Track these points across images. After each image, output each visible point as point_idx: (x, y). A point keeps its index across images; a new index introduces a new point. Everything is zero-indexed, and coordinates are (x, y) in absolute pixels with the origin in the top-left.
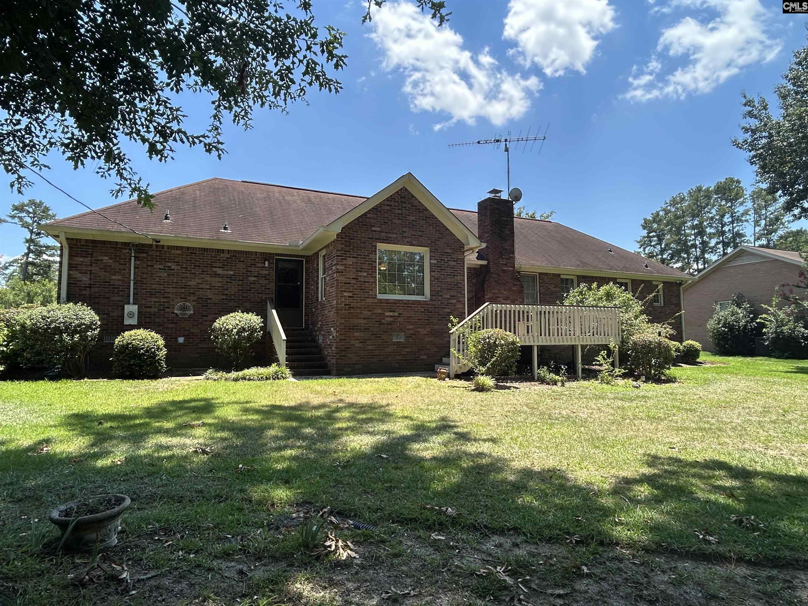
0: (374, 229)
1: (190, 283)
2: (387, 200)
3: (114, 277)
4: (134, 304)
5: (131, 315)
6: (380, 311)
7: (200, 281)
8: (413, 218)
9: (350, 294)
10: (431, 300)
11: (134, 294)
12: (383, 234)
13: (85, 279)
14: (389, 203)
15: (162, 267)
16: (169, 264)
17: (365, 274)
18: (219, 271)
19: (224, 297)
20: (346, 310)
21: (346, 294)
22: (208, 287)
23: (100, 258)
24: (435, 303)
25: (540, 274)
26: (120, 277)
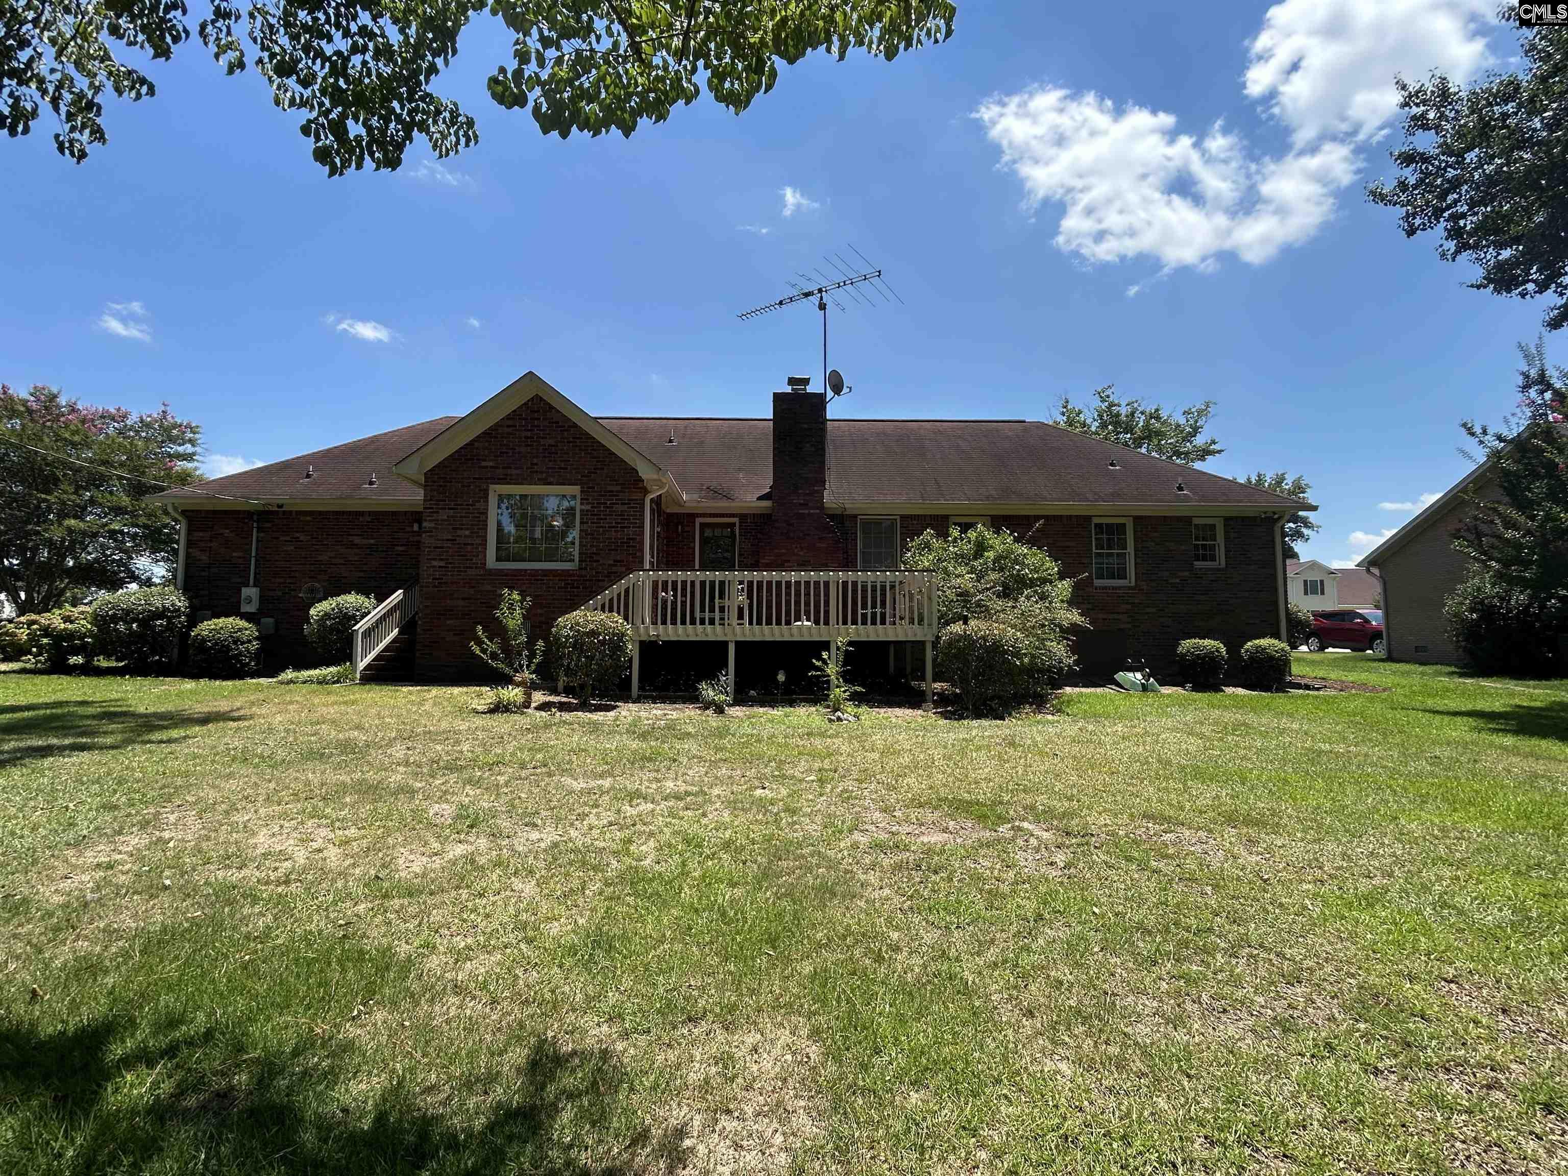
0: (484, 464)
1: (320, 558)
2: (508, 417)
3: (235, 554)
4: (255, 586)
5: (249, 600)
6: (489, 588)
7: (332, 554)
8: (551, 442)
9: (442, 564)
10: (580, 569)
11: (255, 573)
12: (498, 471)
13: (204, 558)
14: (510, 423)
15: (288, 538)
16: (298, 535)
17: (467, 533)
18: (357, 540)
19: (362, 574)
20: (435, 586)
21: (435, 563)
22: (342, 561)
23: (221, 531)
24: (584, 572)
25: (903, 517)
26: (240, 554)
